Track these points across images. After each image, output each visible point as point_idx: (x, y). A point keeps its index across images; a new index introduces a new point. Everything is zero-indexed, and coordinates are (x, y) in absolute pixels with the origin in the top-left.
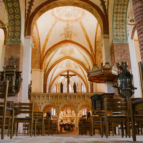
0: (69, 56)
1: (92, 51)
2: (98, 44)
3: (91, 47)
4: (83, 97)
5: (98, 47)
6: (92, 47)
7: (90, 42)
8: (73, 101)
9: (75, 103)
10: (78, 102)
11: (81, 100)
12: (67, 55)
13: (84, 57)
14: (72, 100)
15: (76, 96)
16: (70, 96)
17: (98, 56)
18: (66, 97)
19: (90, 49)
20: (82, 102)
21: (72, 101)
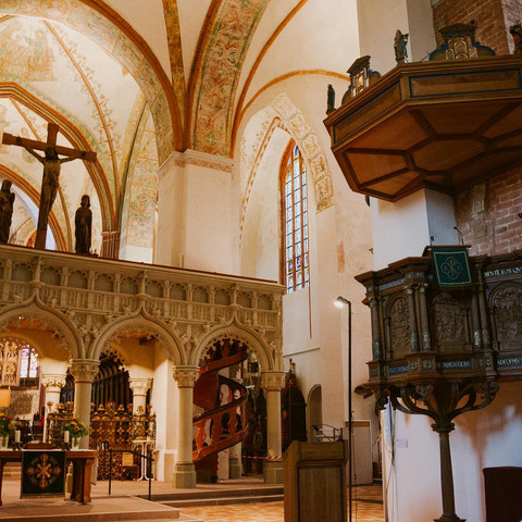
0: (23, 85)
1: (177, 63)
2: (219, 37)
3: (175, 45)
4: (128, 286)
5: (213, 54)
6: (179, 45)
7: (176, 21)
8: (66, 298)
9: (82, 317)
10: (97, 311)
11: (117, 301)
12: (11, 80)
13: (97, 106)
14: (64, 296)
15: (92, 273)
16: (54, 271)
17: (202, 97)
18: (31, 276)
19: (172, 52)
20: (122, 311)
21: (63, 303)
